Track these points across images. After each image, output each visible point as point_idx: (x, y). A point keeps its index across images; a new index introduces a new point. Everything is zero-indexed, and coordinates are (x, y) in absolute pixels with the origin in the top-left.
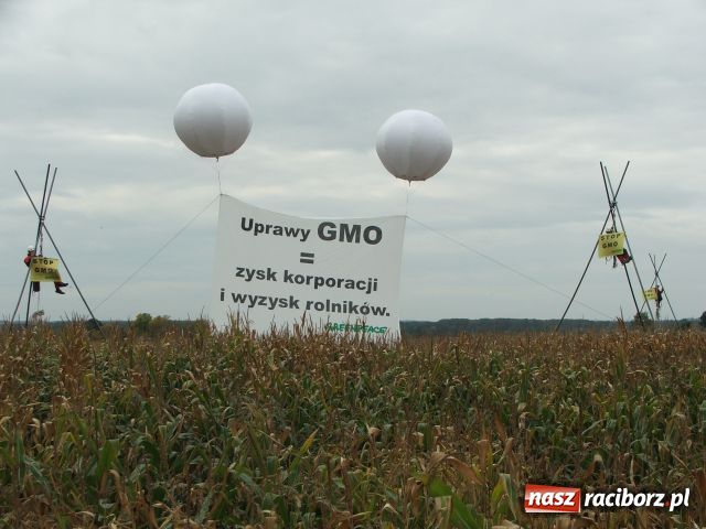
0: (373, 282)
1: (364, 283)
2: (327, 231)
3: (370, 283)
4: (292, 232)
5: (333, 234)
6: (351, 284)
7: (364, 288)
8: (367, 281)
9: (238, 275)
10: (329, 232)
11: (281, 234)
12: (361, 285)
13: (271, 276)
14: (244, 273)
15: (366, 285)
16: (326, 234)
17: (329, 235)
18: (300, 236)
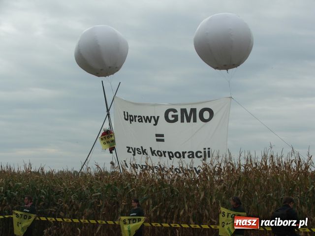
0: (207, 150)
1: (201, 152)
2: (171, 116)
3: (205, 152)
4: (148, 119)
5: (176, 117)
6: (192, 155)
7: (201, 156)
8: (203, 151)
9: (128, 151)
10: (173, 116)
11: (142, 121)
12: (199, 154)
13: (144, 152)
14: (131, 150)
15: (203, 154)
16: (171, 118)
17: (173, 119)
18: (153, 121)
